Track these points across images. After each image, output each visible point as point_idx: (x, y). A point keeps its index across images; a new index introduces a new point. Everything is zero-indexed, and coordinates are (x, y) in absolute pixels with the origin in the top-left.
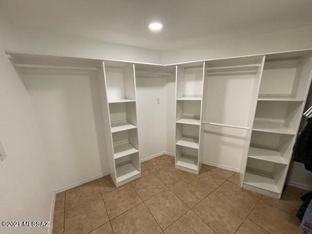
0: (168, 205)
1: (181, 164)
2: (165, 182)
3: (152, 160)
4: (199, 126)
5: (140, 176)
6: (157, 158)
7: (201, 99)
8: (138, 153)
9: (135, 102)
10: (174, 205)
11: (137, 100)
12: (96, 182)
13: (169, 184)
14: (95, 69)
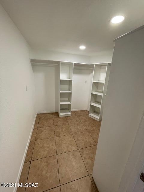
0: (78, 128)
1: (92, 115)
2: (81, 120)
3: (79, 111)
4: (102, 96)
5: (70, 115)
6: (81, 111)
7: (104, 82)
8: (71, 104)
9: (72, 81)
10: (81, 128)
11: (73, 80)
12: (52, 113)
13: (82, 121)
14: (57, 65)
